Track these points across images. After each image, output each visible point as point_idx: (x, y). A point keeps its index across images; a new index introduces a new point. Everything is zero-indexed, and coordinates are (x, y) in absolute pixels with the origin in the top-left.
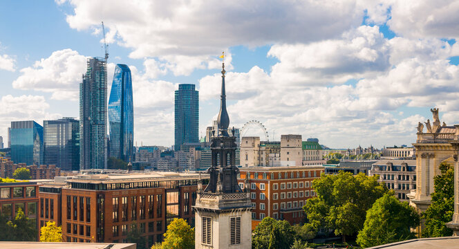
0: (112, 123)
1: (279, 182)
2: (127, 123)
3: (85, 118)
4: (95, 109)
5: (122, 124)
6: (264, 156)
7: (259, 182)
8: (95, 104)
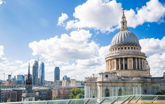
0: (40, 76)
1: (65, 90)
2: (43, 76)
3: (33, 74)
4: (36, 72)
5: (42, 76)
6: (67, 84)
7: (60, 90)
8: (36, 71)
